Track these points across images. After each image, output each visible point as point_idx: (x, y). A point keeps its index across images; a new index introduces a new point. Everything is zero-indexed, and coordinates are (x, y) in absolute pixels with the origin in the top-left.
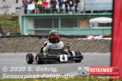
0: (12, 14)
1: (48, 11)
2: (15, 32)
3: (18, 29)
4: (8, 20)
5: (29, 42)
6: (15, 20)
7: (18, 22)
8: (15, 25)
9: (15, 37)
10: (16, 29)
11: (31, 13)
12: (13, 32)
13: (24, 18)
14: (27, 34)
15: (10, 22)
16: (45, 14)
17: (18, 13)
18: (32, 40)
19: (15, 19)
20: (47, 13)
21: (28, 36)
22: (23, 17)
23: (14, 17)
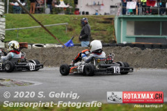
0: (105, 14)
1: (154, 12)
2: (109, 39)
3: (112, 36)
4: (99, 22)
5: (127, 53)
6: (109, 23)
7: (113, 26)
8: (108, 30)
9: (108, 46)
10: (110, 35)
11: (131, 13)
12: (106, 40)
13: (122, 20)
14: (125, 43)
15: (102, 26)
16: (151, 16)
17: (114, 14)
18: (132, 51)
19: (109, 21)
20: (153, 14)
21: (126, 45)
22: (120, 18)
23: (108, 19)
